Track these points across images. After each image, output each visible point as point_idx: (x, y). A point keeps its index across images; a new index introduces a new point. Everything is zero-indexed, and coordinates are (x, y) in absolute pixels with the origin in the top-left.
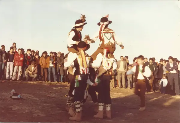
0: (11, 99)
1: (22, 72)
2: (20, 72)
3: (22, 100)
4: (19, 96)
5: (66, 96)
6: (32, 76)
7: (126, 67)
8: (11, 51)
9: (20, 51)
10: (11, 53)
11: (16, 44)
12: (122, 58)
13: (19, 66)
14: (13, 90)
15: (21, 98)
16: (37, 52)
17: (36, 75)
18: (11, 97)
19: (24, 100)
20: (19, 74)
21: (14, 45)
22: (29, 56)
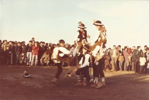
0: (24, 78)
1: (38, 59)
2: (37, 59)
3: (31, 78)
4: (29, 76)
5: (66, 76)
6: (46, 62)
7: (118, 54)
8: (30, 44)
9: (37, 43)
10: (30, 46)
11: (34, 39)
12: (114, 47)
13: (36, 55)
14: (26, 72)
15: (30, 77)
16: (50, 44)
17: (48, 62)
18: (24, 76)
19: (32, 78)
20: (36, 61)
21: (33, 40)
22: (42, 47)
